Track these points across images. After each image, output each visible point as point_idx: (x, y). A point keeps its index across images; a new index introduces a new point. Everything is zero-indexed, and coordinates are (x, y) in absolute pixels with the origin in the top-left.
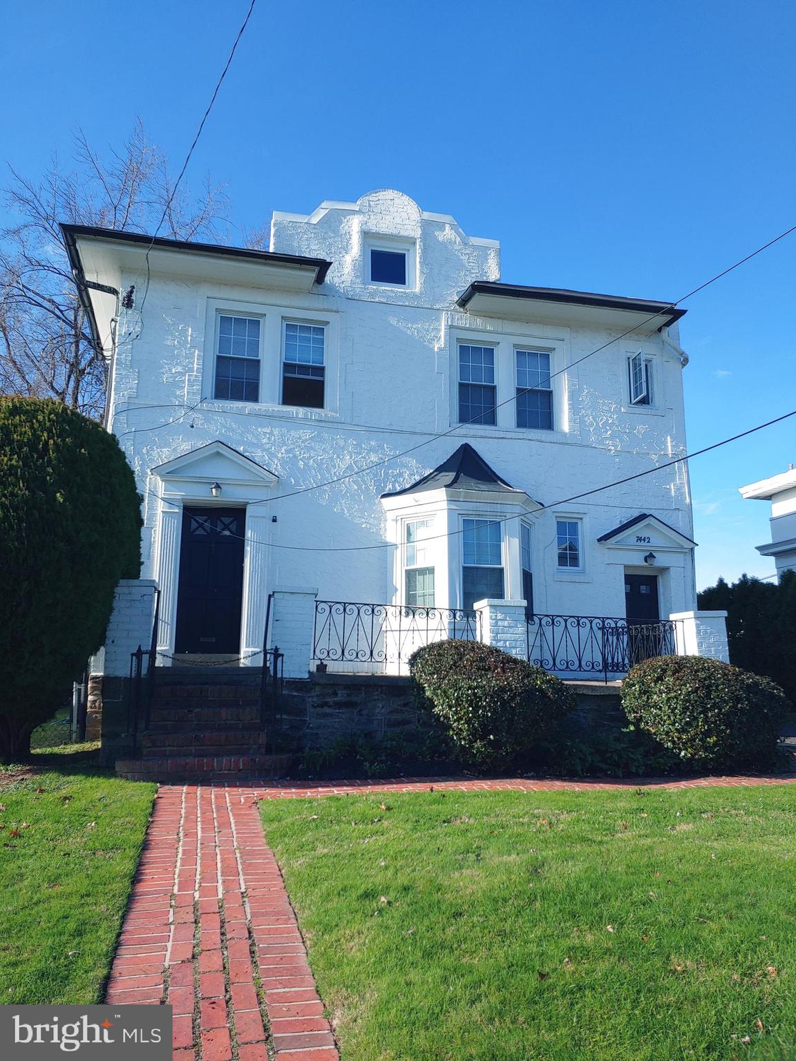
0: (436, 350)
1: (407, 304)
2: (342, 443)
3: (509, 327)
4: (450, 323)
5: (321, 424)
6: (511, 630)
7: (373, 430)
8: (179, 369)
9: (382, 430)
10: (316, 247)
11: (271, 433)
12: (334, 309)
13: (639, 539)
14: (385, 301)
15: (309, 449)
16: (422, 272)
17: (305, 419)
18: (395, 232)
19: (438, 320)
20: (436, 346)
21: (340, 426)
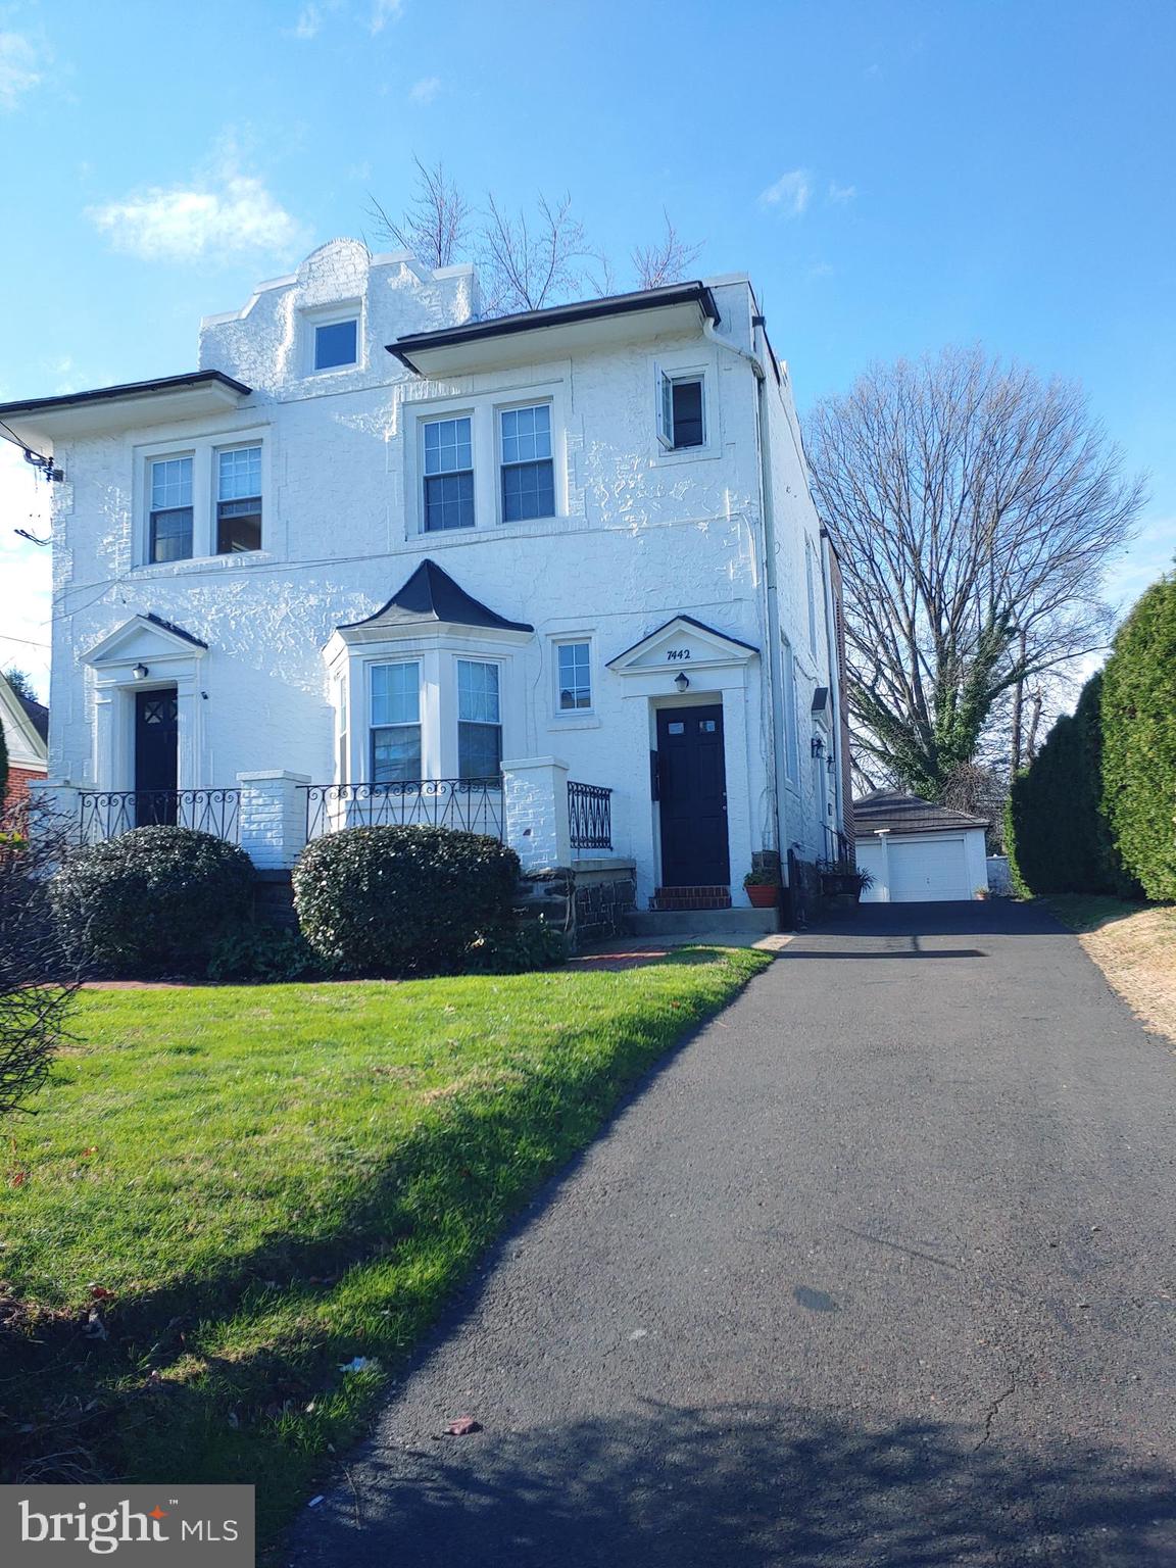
0: (387, 440)
1: (350, 389)
2: (277, 589)
3: (482, 383)
4: (403, 401)
5: (254, 570)
6: (267, 809)
7: (310, 565)
8: (110, 539)
9: (324, 563)
10: (246, 349)
11: (201, 594)
12: (264, 421)
13: (672, 655)
14: (323, 393)
15: (240, 604)
16: (368, 341)
17: (235, 567)
18: (335, 296)
19: (389, 399)
20: (387, 435)
21: (273, 567)
